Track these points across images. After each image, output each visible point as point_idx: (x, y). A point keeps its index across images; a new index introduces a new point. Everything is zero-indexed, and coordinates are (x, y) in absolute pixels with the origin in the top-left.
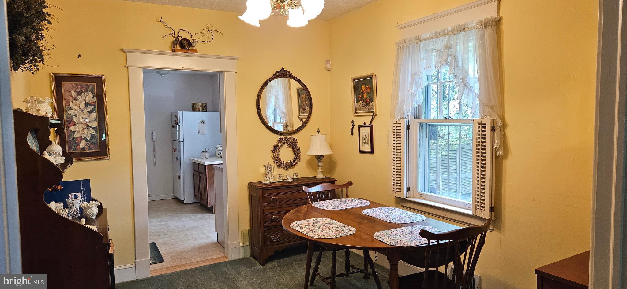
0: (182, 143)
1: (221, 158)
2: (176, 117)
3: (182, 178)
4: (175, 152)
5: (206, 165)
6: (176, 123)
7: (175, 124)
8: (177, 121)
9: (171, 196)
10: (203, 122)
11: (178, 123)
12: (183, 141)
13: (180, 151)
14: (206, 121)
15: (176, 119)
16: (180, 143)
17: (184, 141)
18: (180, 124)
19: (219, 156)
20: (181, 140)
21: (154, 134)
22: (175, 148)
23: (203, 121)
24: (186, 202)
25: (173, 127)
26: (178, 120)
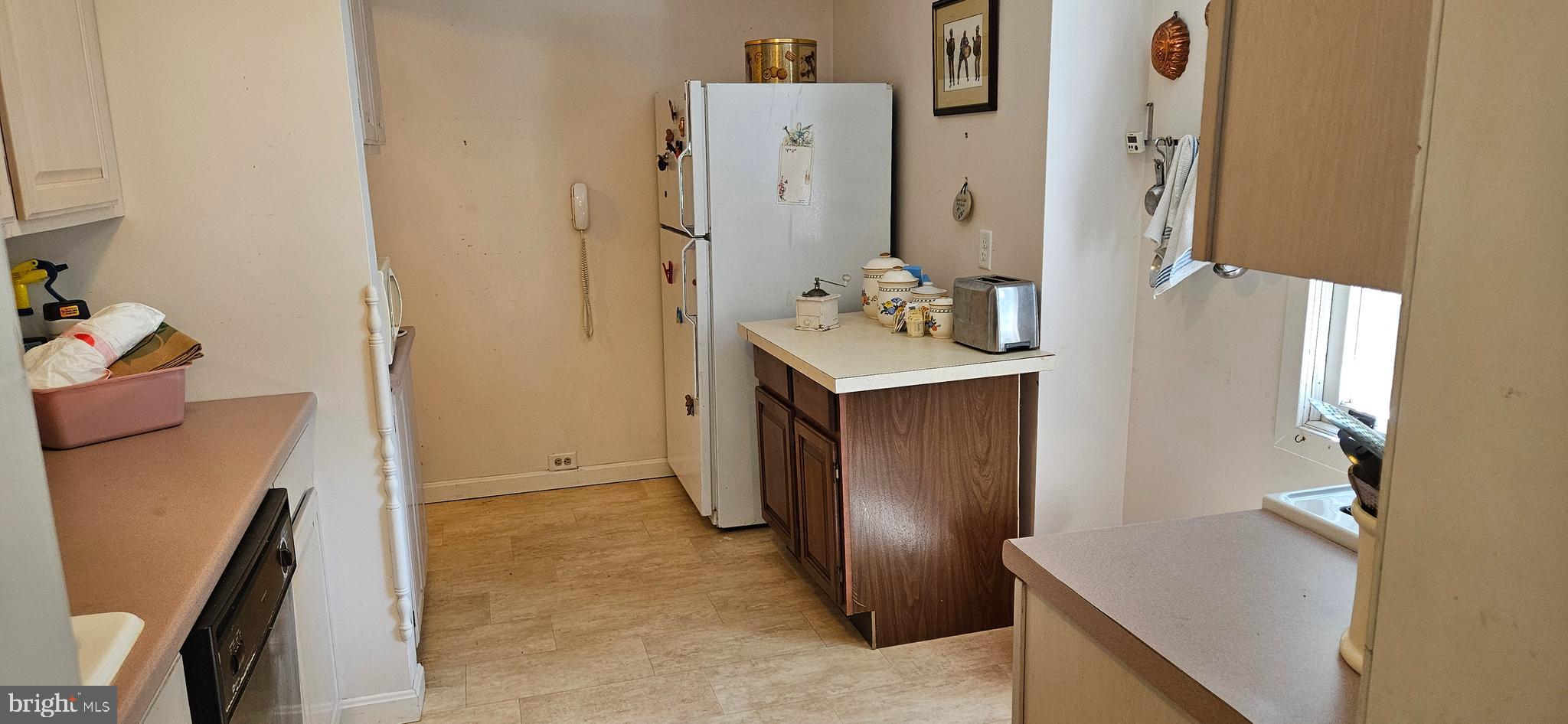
0: (701, 244)
1: (904, 330)
2: (674, 115)
3: (702, 407)
4: (670, 281)
5: (838, 394)
6: (674, 144)
7: (670, 147)
8: (678, 137)
9: (651, 466)
10: (797, 139)
11: (680, 146)
12: (707, 237)
13: (694, 282)
14: (815, 134)
15: (674, 126)
16: (693, 247)
17: (713, 237)
18: (695, 146)
19: (888, 318)
20: (700, 231)
21: (580, 197)
22: (670, 264)
23: (801, 134)
24: (723, 524)
25: (663, 164)
26: (682, 130)
